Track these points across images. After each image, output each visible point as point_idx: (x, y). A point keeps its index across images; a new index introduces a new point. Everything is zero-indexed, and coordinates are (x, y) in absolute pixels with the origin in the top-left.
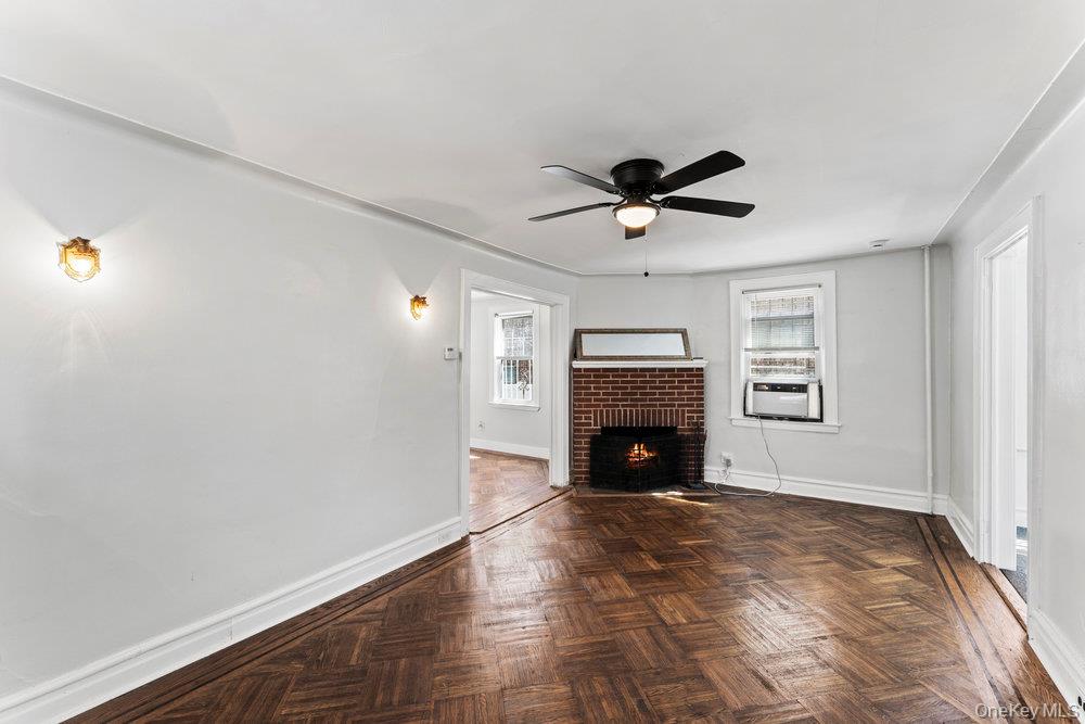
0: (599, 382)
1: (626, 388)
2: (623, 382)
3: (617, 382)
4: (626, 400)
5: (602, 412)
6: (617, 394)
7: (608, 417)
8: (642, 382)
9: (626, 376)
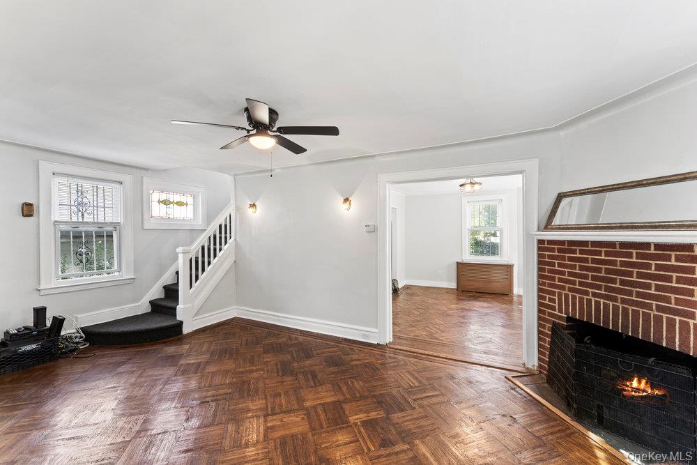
0: (563, 258)
1: (599, 270)
2: (594, 261)
3: (586, 260)
4: (599, 287)
5: (567, 296)
6: (586, 277)
7: (574, 304)
8: (623, 264)
9: (599, 253)
